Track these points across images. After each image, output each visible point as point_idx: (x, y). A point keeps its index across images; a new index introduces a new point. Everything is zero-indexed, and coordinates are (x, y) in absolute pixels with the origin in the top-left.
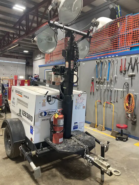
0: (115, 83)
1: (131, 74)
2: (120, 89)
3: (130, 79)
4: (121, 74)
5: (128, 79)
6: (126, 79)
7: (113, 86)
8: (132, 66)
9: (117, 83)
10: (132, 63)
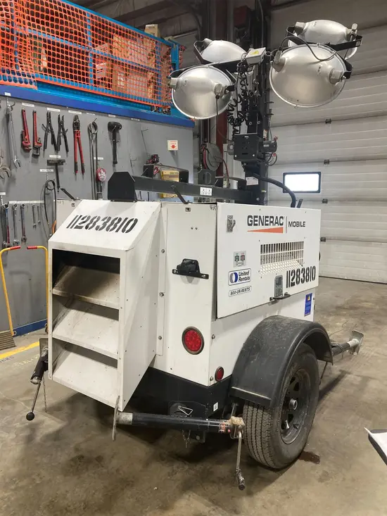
0: (8, 185)
1: (53, 157)
2: (28, 202)
3: (52, 170)
4: (26, 157)
5: (45, 170)
6: (41, 170)
7: (4, 194)
8: (53, 136)
9: (17, 181)
10: (52, 129)
